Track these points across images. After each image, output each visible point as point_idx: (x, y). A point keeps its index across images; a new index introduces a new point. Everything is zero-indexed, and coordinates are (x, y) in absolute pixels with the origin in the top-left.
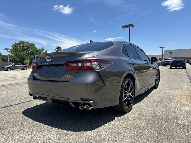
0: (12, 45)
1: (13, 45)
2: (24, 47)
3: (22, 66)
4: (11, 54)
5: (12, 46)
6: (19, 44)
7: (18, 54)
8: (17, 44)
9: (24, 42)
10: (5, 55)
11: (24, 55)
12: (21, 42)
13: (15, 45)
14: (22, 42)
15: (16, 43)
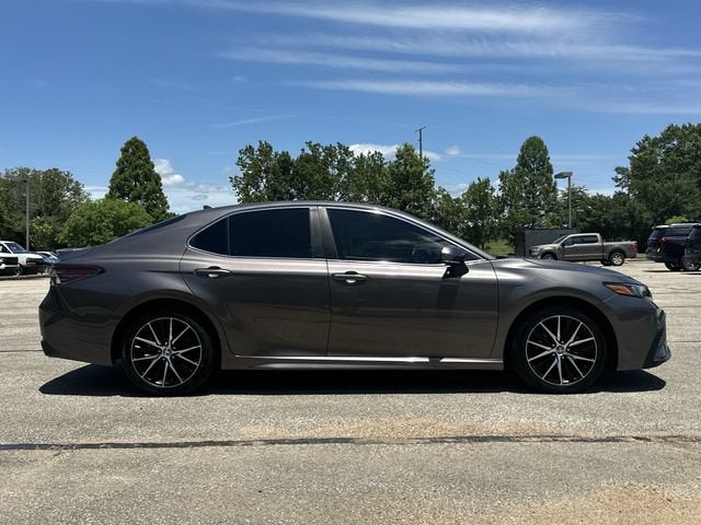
0: (634, 151)
1: (637, 148)
2: (683, 154)
3: (603, 248)
4: (625, 190)
5: (632, 154)
6: (661, 140)
7: (650, 188)
8: (655, 143)
9: (684, 127)
10: (594, 198)
11: (676, 192)
12: (671, 132)
13: (643, 148)
14: (677, 128)
15: (647, 138)
